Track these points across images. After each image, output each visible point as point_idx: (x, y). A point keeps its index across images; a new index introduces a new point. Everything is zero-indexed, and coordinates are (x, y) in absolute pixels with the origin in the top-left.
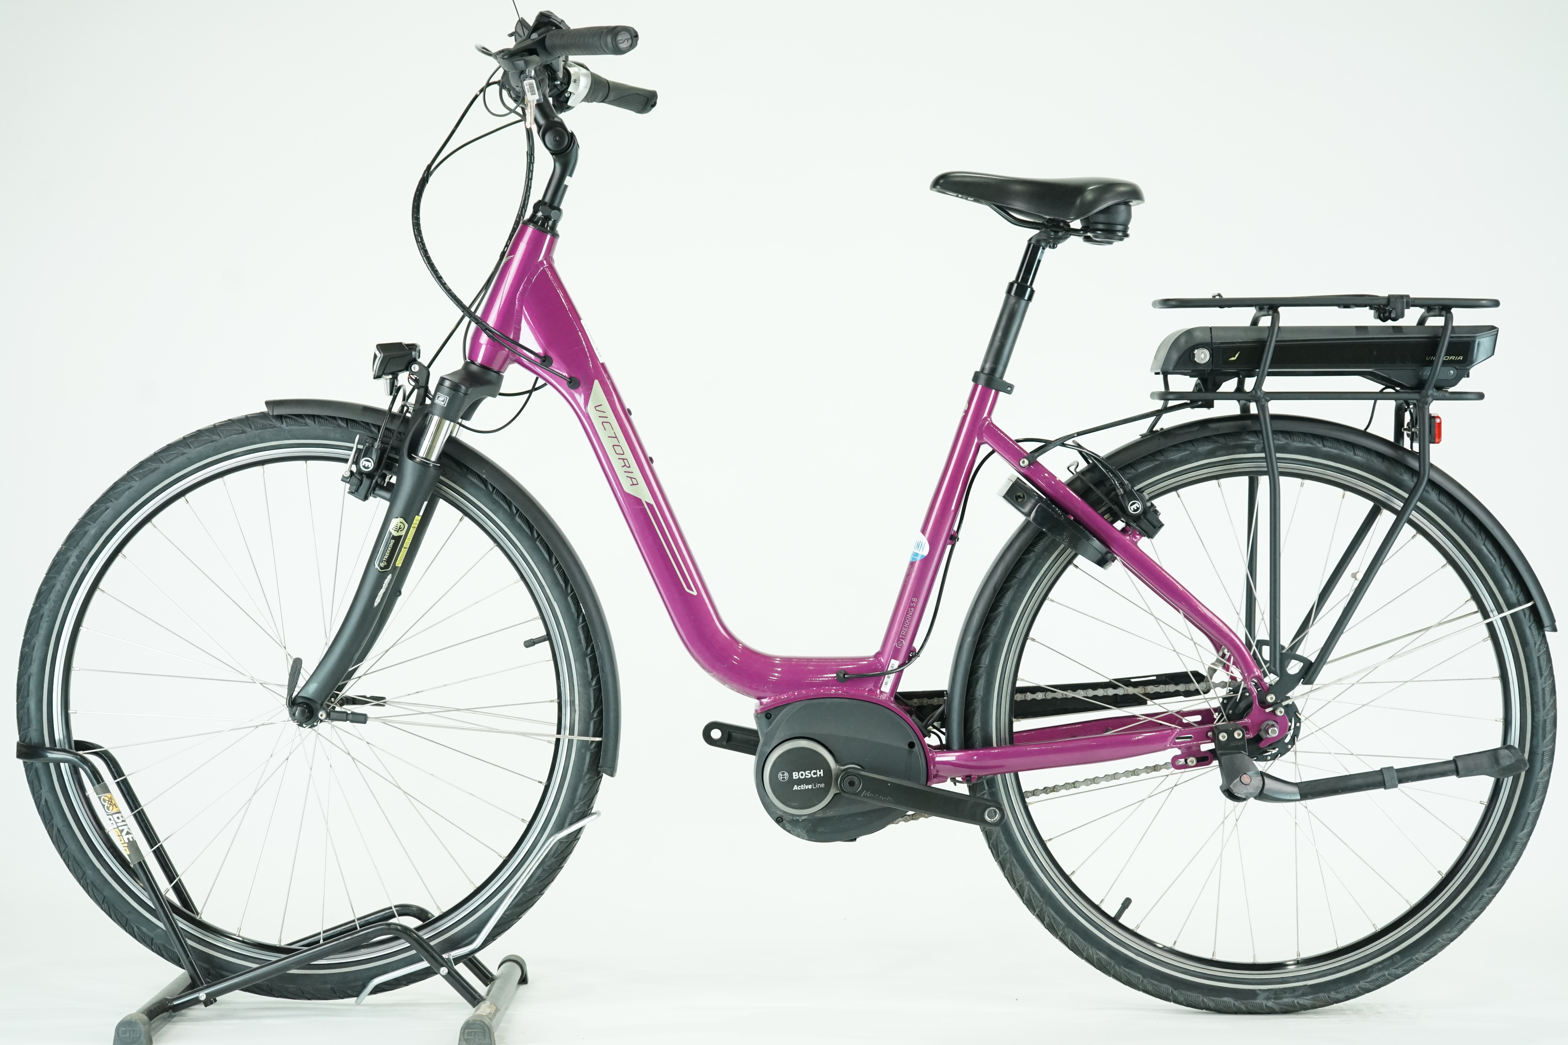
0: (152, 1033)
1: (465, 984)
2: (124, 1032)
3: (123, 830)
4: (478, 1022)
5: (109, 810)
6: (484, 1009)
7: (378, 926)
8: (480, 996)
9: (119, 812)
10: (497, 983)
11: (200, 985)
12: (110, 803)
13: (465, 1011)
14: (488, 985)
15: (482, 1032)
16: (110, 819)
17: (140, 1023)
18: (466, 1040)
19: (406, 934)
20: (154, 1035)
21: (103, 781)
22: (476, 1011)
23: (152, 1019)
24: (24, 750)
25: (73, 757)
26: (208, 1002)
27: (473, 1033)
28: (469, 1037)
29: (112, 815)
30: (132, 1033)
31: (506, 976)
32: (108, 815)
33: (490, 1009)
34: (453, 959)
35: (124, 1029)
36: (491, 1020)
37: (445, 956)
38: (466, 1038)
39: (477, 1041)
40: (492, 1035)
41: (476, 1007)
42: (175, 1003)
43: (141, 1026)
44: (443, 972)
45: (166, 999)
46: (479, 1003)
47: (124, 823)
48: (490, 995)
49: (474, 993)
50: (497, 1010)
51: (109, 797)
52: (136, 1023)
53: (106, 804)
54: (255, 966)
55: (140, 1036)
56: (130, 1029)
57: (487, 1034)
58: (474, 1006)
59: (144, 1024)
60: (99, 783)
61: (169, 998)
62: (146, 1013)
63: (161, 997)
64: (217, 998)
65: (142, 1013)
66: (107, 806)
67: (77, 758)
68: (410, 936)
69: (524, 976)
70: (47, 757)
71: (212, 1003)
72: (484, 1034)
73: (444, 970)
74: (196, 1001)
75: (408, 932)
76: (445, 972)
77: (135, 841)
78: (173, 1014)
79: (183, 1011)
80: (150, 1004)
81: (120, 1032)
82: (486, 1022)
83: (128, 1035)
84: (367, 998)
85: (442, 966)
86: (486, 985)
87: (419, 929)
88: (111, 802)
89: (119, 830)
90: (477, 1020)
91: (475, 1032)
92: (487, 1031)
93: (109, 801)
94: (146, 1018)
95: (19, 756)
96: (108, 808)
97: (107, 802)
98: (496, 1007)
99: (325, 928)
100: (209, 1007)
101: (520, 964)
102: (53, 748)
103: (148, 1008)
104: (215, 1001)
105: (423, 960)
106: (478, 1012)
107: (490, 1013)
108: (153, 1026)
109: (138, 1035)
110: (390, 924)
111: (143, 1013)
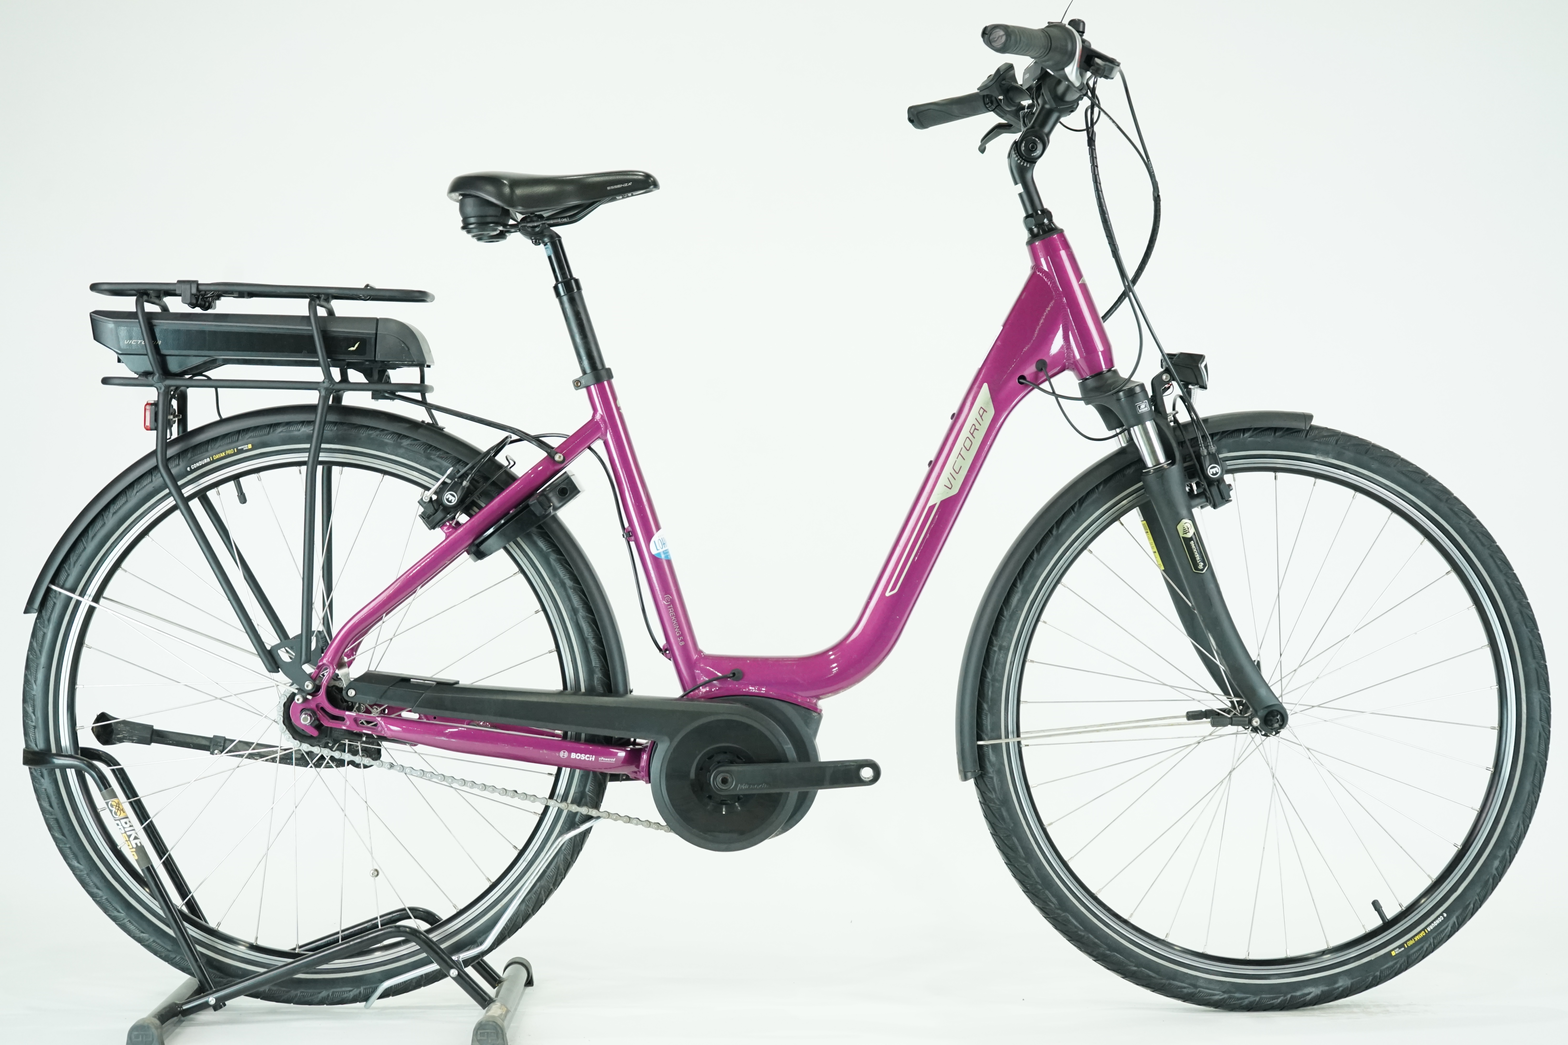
0: (164, 1037)
1: (475, 986)
2: (137, 1037)
3: (131, 835)
4: (491, 1023)
5: (116, 815)
6: (495, 1010)
7: (387, 928)
8: (490, 997)
9: (127, 818)
10: (505, 985)
11: (209, 989)
12: (117, 808)
13: (475, 1013)
14: (496, 987)
15: (494, 1033)
16: (118, 825)
17: (153, 1027)
18: (478, 1041)
19: (416, 936)
20: (167, 1037)
21: (110, 786)
22: (487, 1012)
23: (165, 1023)
24: (30, 756)
25: (80, 762)
26: (216, 1007)
27: (486, 1034)
28: (482, 1038)
29: (119, 820)
30: (144, 1038)
31: (514, 978)
32: (115, 820)
33: (501, 1010)
34: (463, 961)
35: (136, 1033)
36: (503, 1020)
37: (454, 958)
38: (478, 1038)
39: (490, 1041)
40: (504, 1036)
41: (487, 1008)
42: (185, 1007)
43: (154, 1030)
44: (453, 973)
45: (176, 1004)
46: (489, 1004)
47: (131, 828)
48: (499, 996)
49: (484, 995)
50: (508, 1011)
51: (117, 802)
52: (148, 1027)
53: (114, 810)
54: (262, 970)
55: (153, 1039)
56: (142, 1033)
57: (500, 1035)
58: (484, 1007)
59: (157, 1028)
60: (106, 788)
61: (178, 1002)
62: (157, 1017)
63: (170, 1002)
64: (227, 1003)
65: (153, 1017)
66: (115, 812)
67: (84, 764)
68: (420, 938)
69: (530, 978)
70: (54, 763)
71: (221, 1007)
72: (497, 1035)
73: (454, 972)
74: (206, 1006)
75: (418, 934)
76: (455, 974)
77: (143, 847)
78: (183, 1018)
79: (192, 1016)
80: (161, 1008)
81: (133, 1037)
82: (499, 1023)
83: (140, 1039)
84: (375, 1002)
85: (452, 968)
86: (494, 987)
87: (429, 931)
88: (119, 807)
89: (127, 835)
90: (490, 1021)
91: (488, 1033)
92: (500, 1032)
93: (116, 806)
94: (158, 1022)
95: (25, 763)
96: (116, 814)
97: (114, 807)
98: (507, 1008)
99: (343, 928)
100: (216, 1012)
101: (526, 966)
102: (60, 753)
103: (159, 1012)
104: (225, 1005)
105: (433, 962)
106: (490, 1013)
107: (501, 1014)
108: (164, 1029)
109: (151, 1039)
110: (399, 927)
111: (155, 1017)
